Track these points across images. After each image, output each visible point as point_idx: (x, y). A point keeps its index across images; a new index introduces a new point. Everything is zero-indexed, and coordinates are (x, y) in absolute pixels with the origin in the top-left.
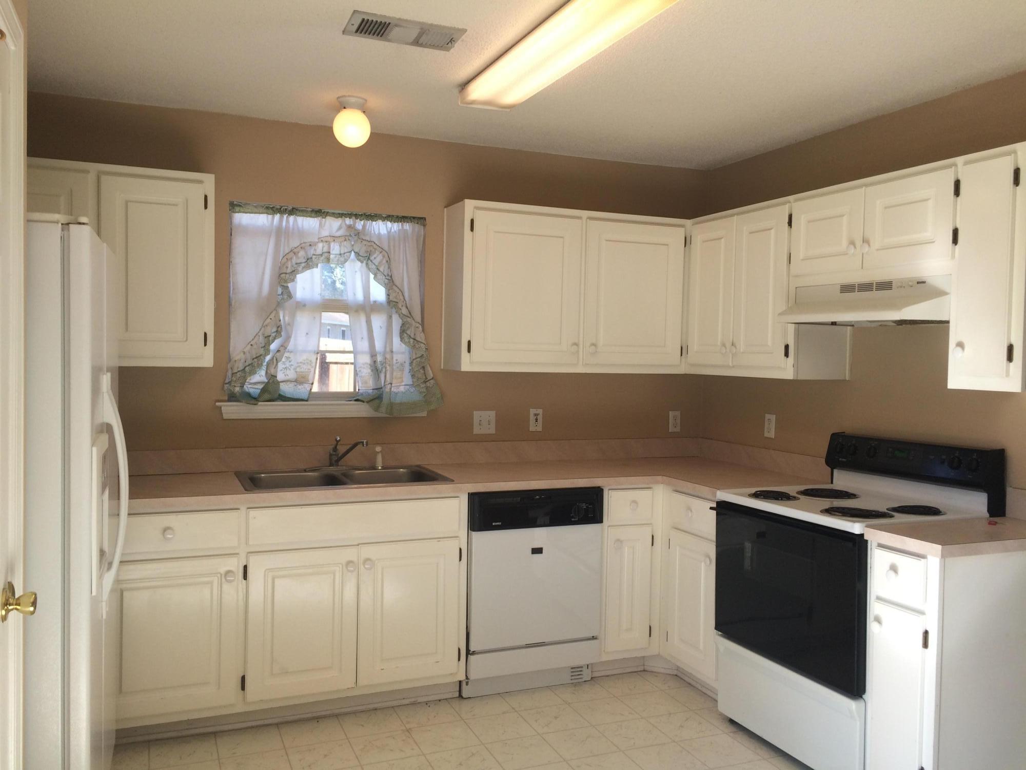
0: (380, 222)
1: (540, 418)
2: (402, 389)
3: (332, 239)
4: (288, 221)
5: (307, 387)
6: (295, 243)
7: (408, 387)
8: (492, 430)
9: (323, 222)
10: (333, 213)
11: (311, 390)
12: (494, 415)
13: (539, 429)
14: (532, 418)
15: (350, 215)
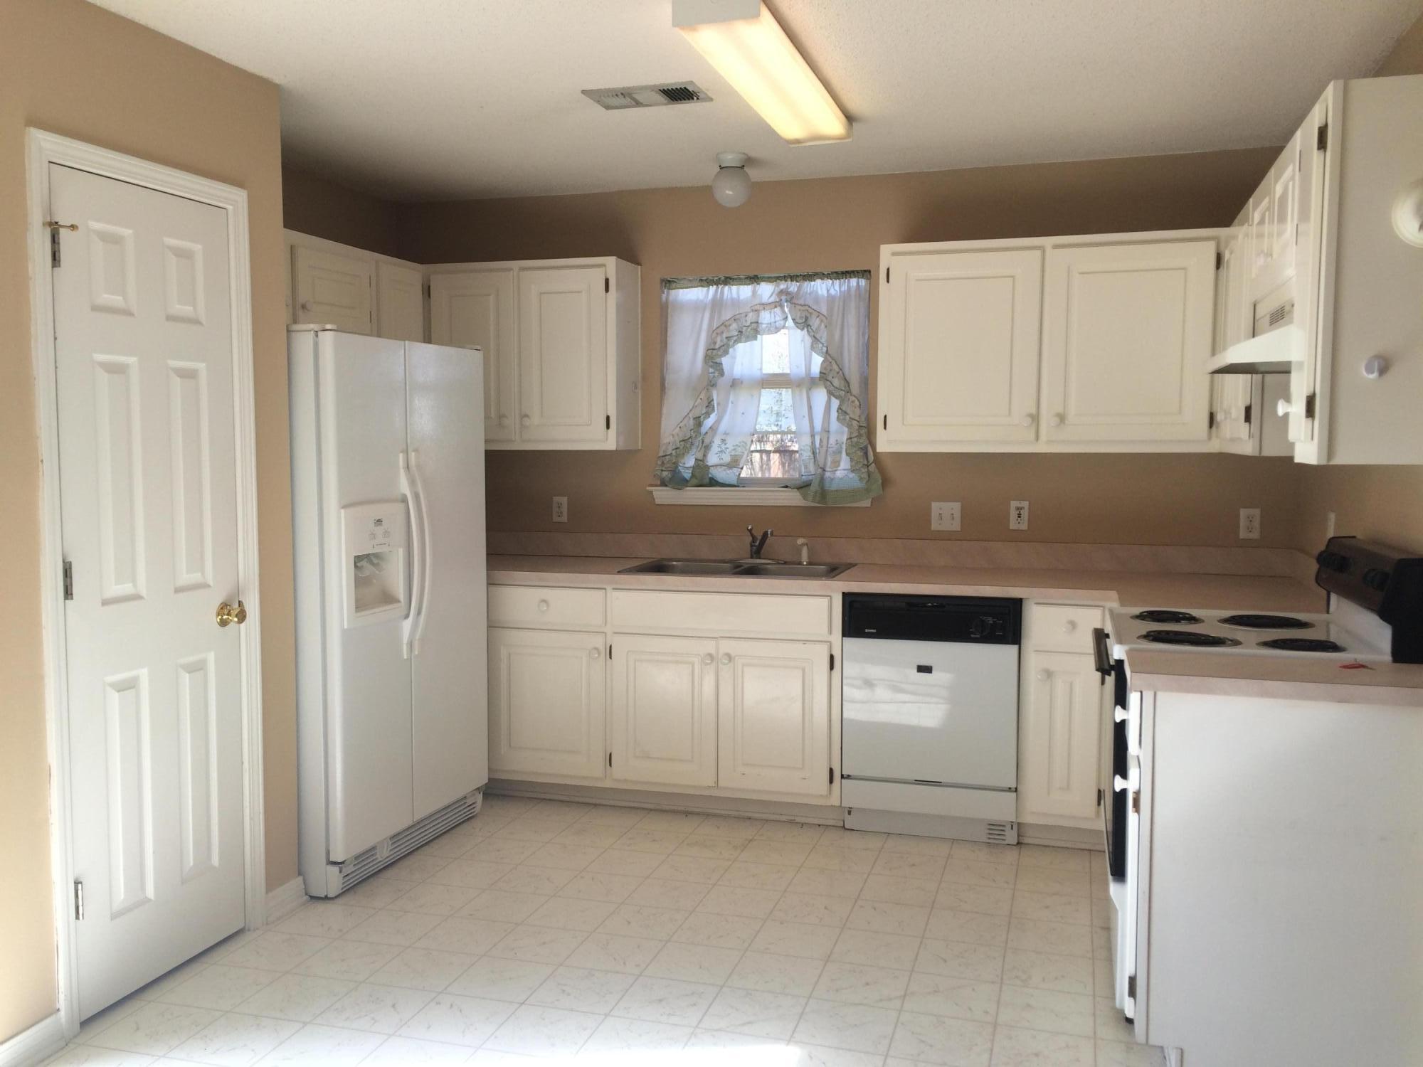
0: (819, 281)
1: (1025, 514)
2: (839, 474)
3: (761, 308)
4: (722, 293)
5: (736, 471)
6: (727, 315)
7: (846, 472)
8: (956, 526)
9: (757, 288)
10: (769, 278)
11: (739, 474)
12: (960, 508)
13: (1024, 526)
14: (1013, 514)
15: (785, 278)
